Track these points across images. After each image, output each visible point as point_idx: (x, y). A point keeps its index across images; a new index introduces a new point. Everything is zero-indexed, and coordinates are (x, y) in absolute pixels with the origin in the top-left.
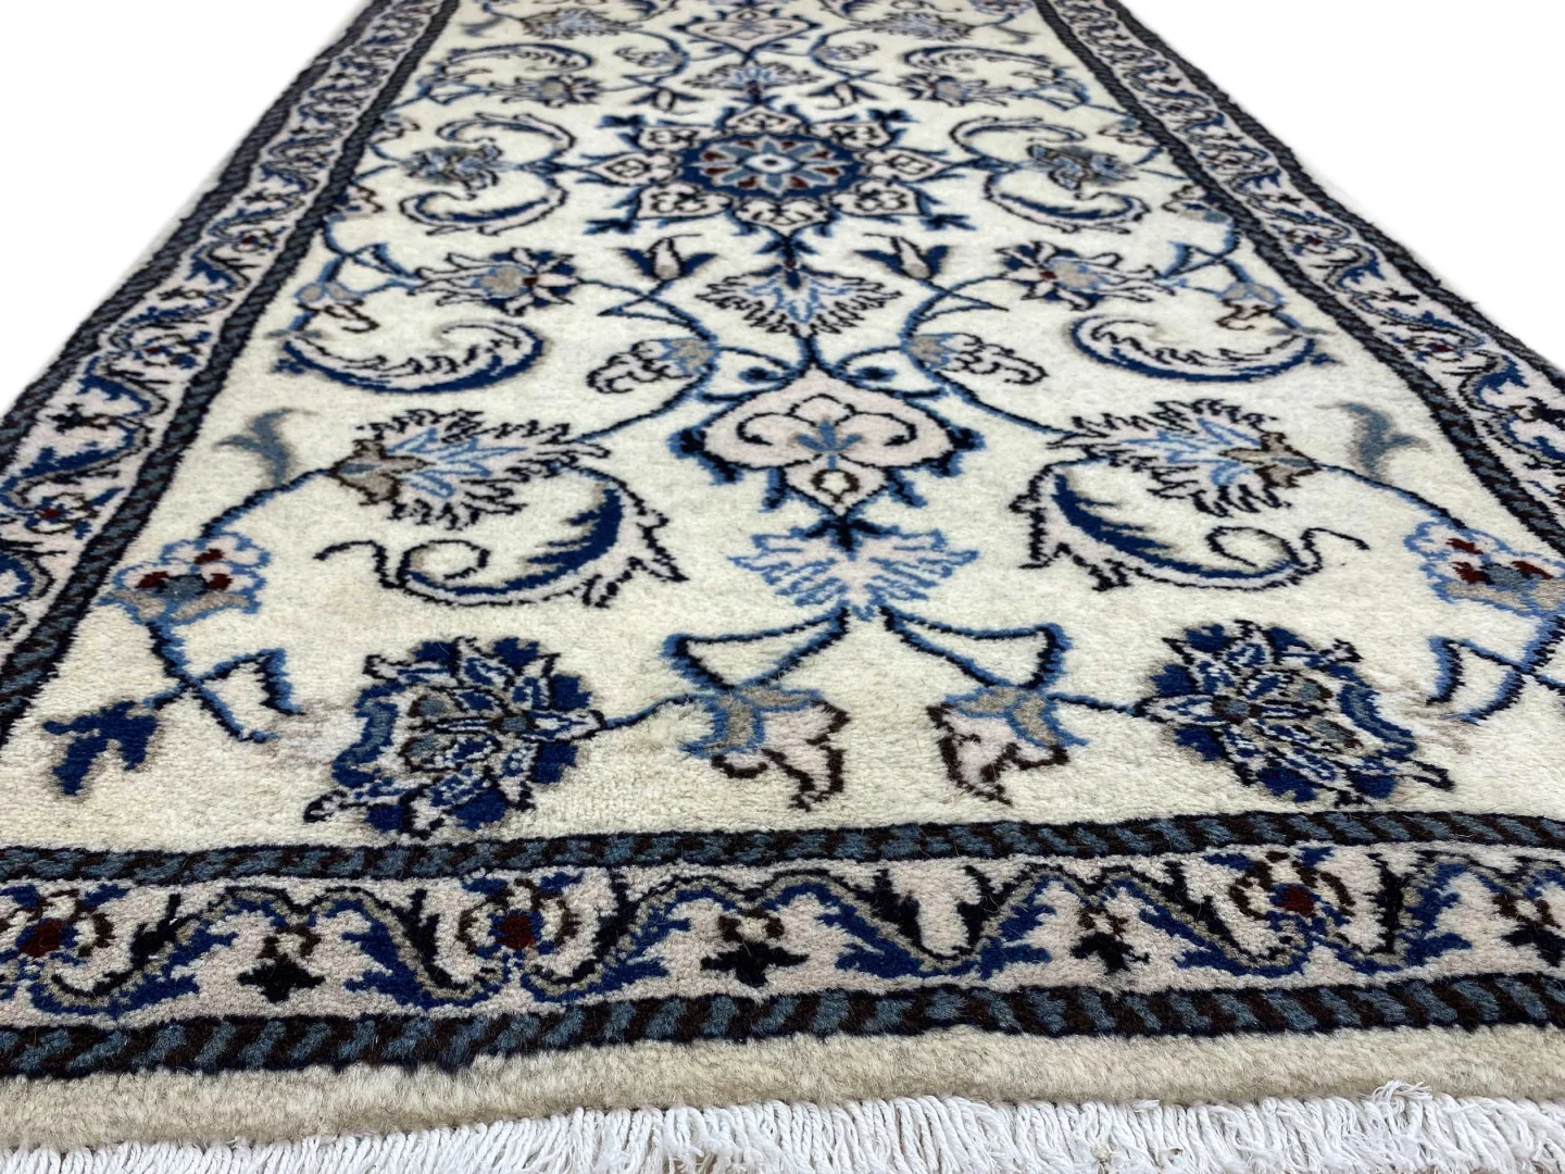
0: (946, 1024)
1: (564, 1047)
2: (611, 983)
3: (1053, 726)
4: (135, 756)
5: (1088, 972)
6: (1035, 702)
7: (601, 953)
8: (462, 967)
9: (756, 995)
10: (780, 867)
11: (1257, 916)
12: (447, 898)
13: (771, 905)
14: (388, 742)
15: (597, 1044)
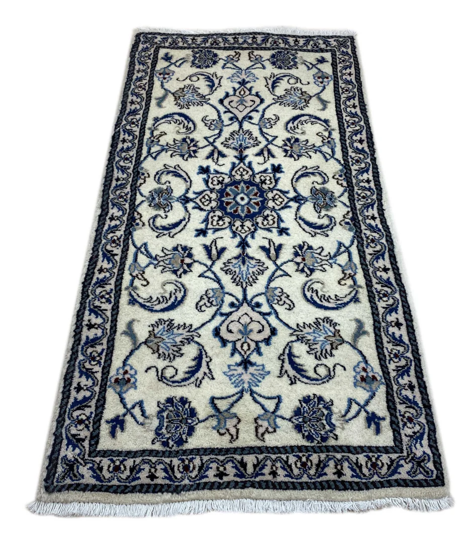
0: (248, 487)
1: (194, 490)
2: (200, 479)
3: (275, 423)
4: (122, 429)
5: (270, 478)
6: (273, 417)
7: (199, 473)
8: (179, 475)
9: (221, 481)
10: (226, 456)
11: (298, 468)
12: (176, 462)
13: (225, 464)
14: (163, 426)
15: (198, 490)
